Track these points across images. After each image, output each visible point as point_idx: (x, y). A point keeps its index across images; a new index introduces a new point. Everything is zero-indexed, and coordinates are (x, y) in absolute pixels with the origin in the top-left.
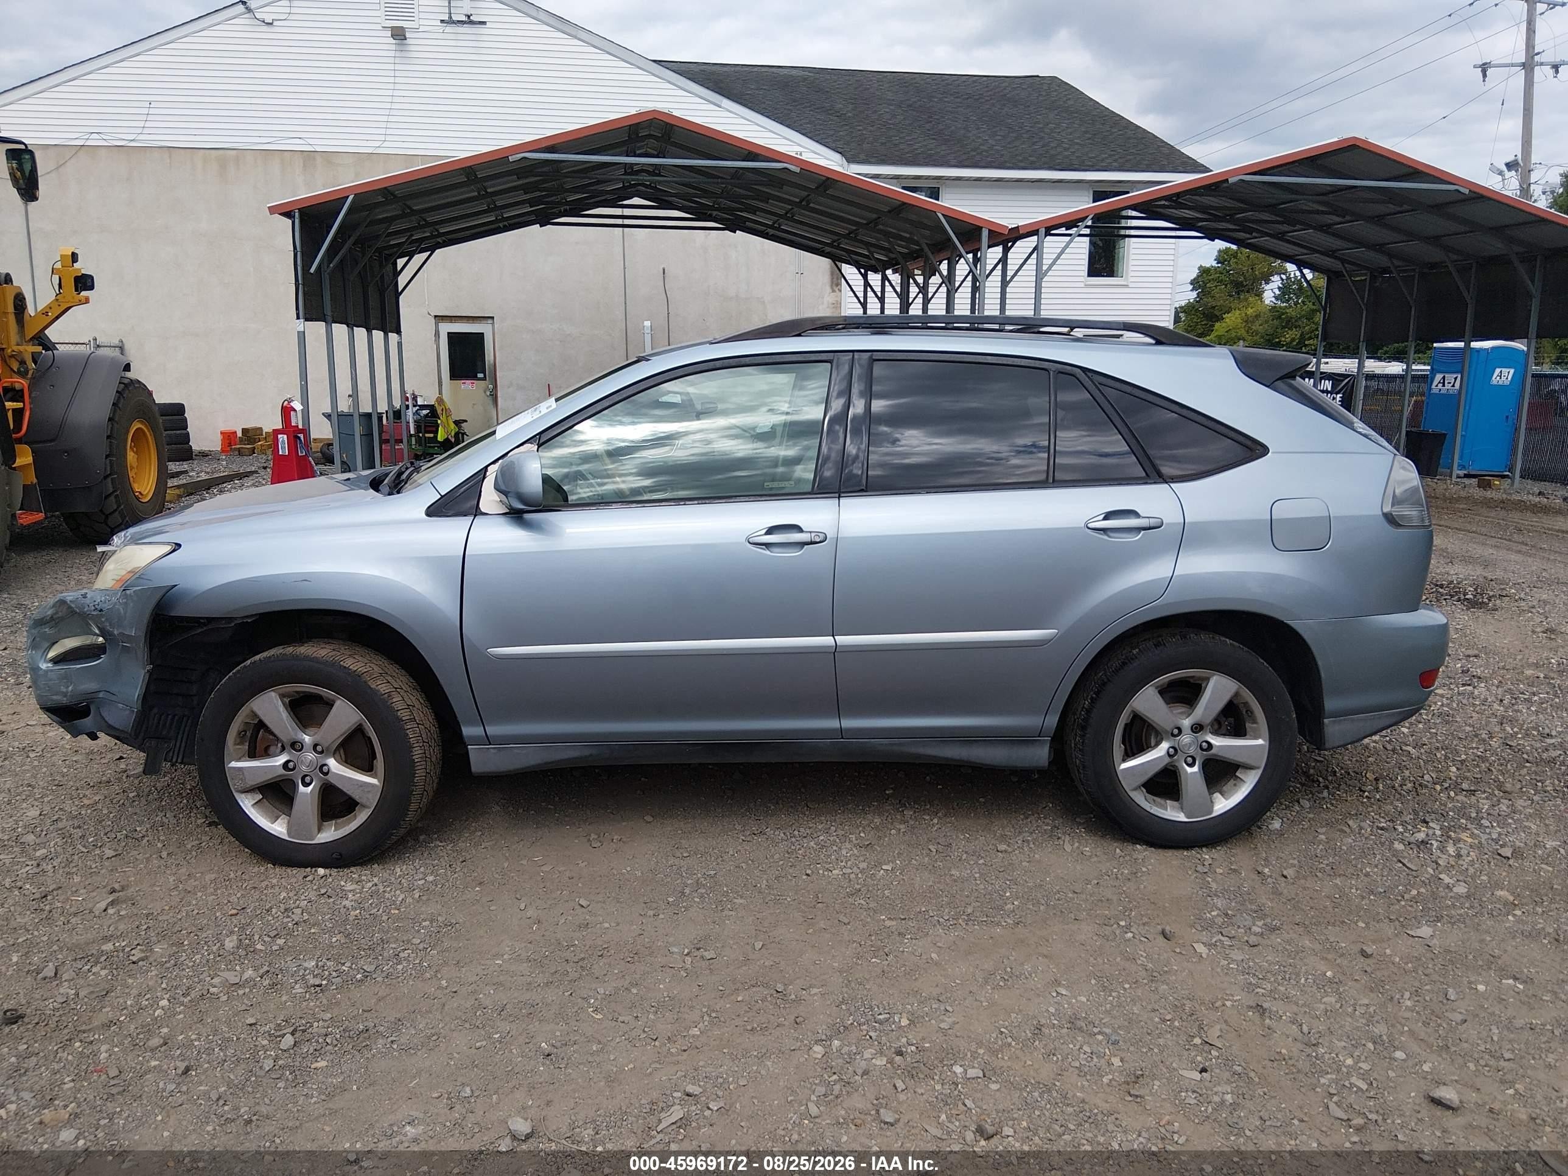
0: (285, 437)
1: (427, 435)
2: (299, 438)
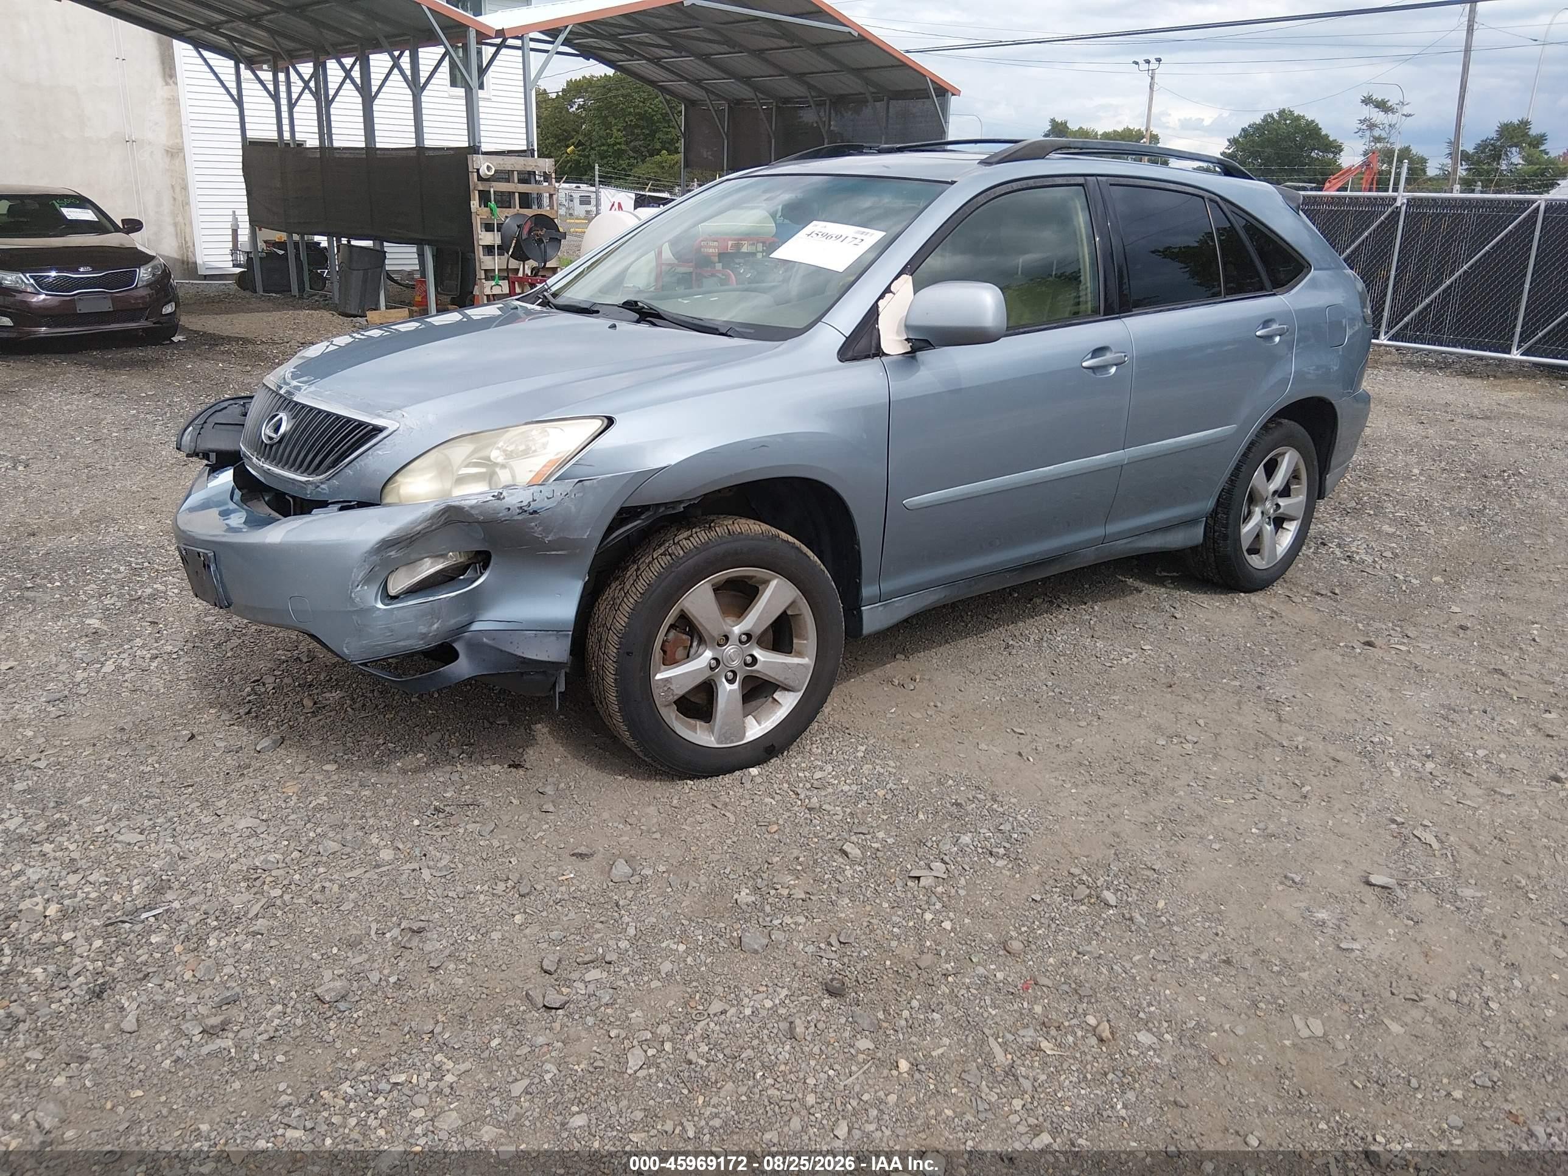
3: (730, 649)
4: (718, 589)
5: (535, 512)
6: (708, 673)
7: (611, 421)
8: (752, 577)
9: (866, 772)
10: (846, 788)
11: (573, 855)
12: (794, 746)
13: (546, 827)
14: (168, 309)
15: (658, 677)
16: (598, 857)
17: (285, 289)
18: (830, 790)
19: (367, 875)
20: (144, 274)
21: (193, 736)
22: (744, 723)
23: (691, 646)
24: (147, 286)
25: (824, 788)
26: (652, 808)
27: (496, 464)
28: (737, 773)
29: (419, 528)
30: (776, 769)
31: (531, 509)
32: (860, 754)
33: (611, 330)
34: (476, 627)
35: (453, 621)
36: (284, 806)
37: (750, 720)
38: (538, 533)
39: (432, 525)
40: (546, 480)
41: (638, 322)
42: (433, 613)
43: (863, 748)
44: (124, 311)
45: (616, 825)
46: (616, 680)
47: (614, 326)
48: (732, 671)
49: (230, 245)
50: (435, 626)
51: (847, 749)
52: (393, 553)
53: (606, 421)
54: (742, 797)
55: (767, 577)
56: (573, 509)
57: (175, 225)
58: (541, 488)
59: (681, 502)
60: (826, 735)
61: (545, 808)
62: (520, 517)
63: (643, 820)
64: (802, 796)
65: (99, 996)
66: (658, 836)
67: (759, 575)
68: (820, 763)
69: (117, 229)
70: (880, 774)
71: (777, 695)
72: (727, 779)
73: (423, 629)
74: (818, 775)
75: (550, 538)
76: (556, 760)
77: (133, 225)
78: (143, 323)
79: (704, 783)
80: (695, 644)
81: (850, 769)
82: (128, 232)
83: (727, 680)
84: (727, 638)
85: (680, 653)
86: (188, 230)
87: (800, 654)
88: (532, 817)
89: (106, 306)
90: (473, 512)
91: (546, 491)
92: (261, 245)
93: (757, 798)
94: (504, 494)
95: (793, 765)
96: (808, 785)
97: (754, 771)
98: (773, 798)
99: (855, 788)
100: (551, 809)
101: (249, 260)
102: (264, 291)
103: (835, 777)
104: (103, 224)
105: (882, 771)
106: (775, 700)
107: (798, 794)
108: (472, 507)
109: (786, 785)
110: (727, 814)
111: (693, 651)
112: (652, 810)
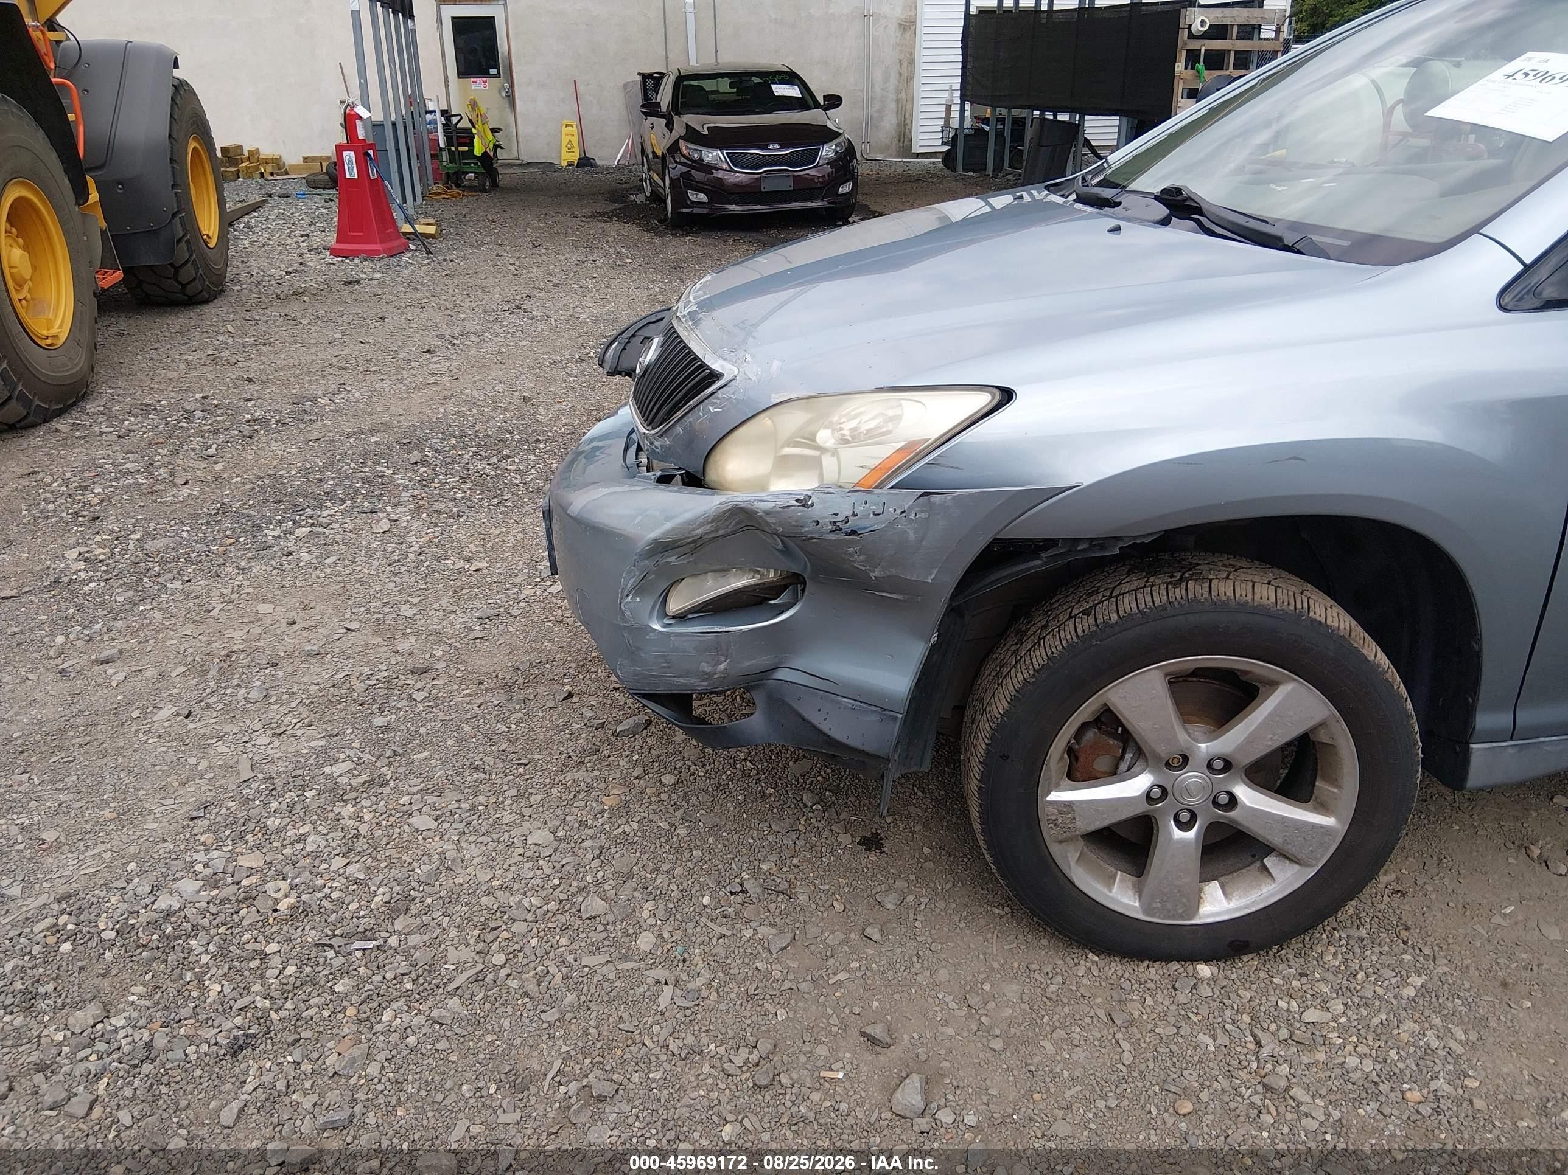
0: (352, 154)
1: (461, 149)
2: (369, 155)
3: (1192, 777)
4: (1176, 682)
5: (854, 533)
6: (1143, 807)
7: (1007, 396)
8: (1246, 672)
9: (1405, 1037)
10: (1352, 1061)
11: (863, 1034)
12: (1295, 944)
13: (855, 965)
14: (845, 189)
15: (1054, 796)
16: (895, 1052)
17: (981, 168)
18: (1321, 1057)
19: (605, 970)
20: (827, 151)
21: (570, 695)
22: (1201, 890)
23: (1122, 757)
24: (828, 164)
25: (1312, 1047)
26: (1015, 987)
27: (823, 450)
28: (1175, 965)
29: (700, 531)
30: (1243, 980)
31: (846, 527)
32: (1409, 992)
33: (1113, 237)
34: (782, 674)
35: (747, 664)
36: (590, 822)
37: (1213, 889)
38: (859, 562)
39: (717, 530)
40: (880, 486)
41: (1165, 222)
42: (719, 647)
43: (1417, 981)
44: (805, 189)
45: (949, 999)
46: (980, 788)
47: (1117, 229)
48: (1189, 810)
49: (942, 122)
50: (722, 666)
51: (1387, 973)
52: (673, 559)
53: (998, 395)
54: (1164, 1016)
55: (1273, 677)
56: (912, 536)
57: (898, 101)
58: (867, 497)
59: (1117, 539)
60: (1363, 932)
61: (869, 931)
62: (832, 537)
63: (991, 1005)
64: (1265, 1052)
65: (234, 1055)
66: (997, 1045)
67: (1257, 671)
68: (1325, 989)
69: (817, 105)
70: (1429, 1050)
71: (1269, 862)
72: (1153, 972)
73: (707, 668)
74: (1312, 1015)
75: (877, 574)
76: (926, 851)
77: (833, 101)
78: (818, 203)
79: (1115, 968)
80: (1128, 756)
81: (1376, 1021)
82: (826, 108)
83: (1177, 821)
84: (1186, 759)
85: (1102, 763)
86: (909, 107)
87: (1323, 808)
88: (846, 941)
89: (788, 185)
90: (770, 520)
91: (874, 502)
92: (968, 123)
93: (1186, 1030)
94: (814, 499)
95: (1277, 980)
96: (1284, 1034)
97: (1204, 970)
98: (1214, 1037)
99: (1368, 1065)
100: (876, 936)
101: (955, 137)
102: (964, 170)
103: (1343, 1030)
104: (806, 101)
105: (1435, 1043)
106: (1264, 868)
107: (1259, 1045)
108: (767, 513)
109: (1246, 1018)
110: (1125, 1045)
111: (1123, 766)
112: (1012, 990)
